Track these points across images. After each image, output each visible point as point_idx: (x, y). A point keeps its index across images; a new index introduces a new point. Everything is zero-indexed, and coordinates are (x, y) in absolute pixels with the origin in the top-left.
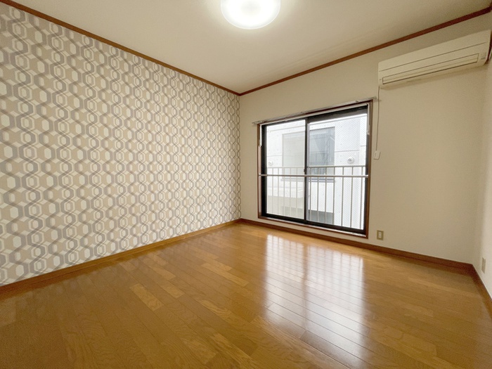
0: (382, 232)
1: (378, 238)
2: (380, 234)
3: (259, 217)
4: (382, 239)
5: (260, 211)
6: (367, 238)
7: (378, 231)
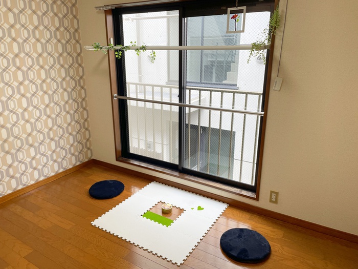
0: (277, 194)
1: (271, 201)
2: (274, 197)
3: (117, 160)
4: (276, 202)
5: (119, 148)
6: (257, 199)
7: (272, 192)
